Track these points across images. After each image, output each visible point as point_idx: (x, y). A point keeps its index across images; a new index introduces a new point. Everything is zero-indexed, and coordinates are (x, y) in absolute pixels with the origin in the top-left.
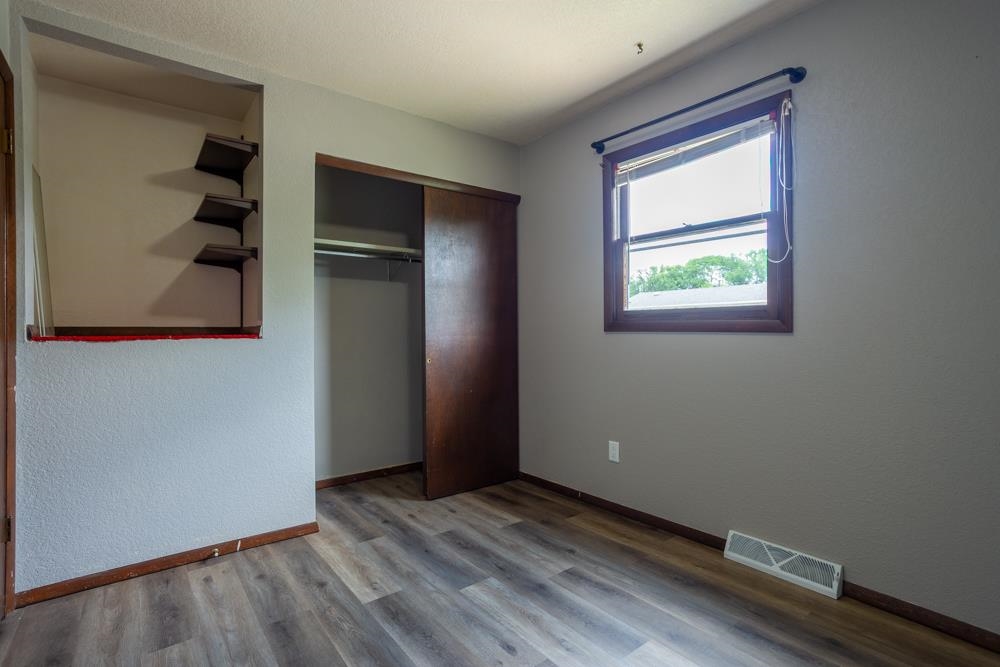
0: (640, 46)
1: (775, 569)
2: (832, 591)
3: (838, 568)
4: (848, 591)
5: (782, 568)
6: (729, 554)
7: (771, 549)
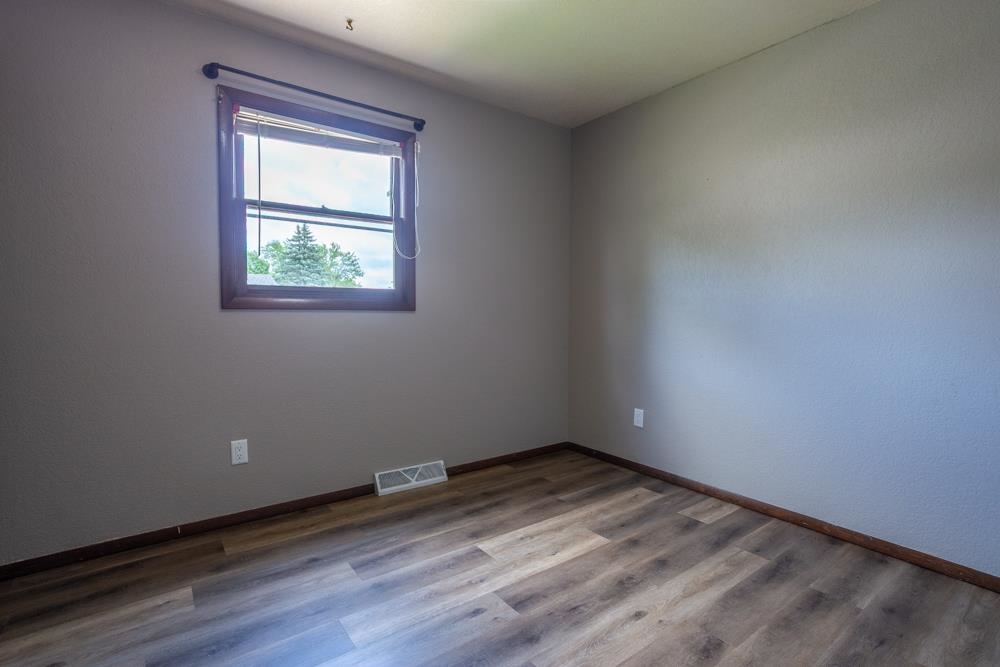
0: (350, 22)
1: (414, 483)
2: (444, 478)
3: (442, 462)
4: (452, 472)
5: (417, 480)
6: (382, 491)
7: (404, 471)
